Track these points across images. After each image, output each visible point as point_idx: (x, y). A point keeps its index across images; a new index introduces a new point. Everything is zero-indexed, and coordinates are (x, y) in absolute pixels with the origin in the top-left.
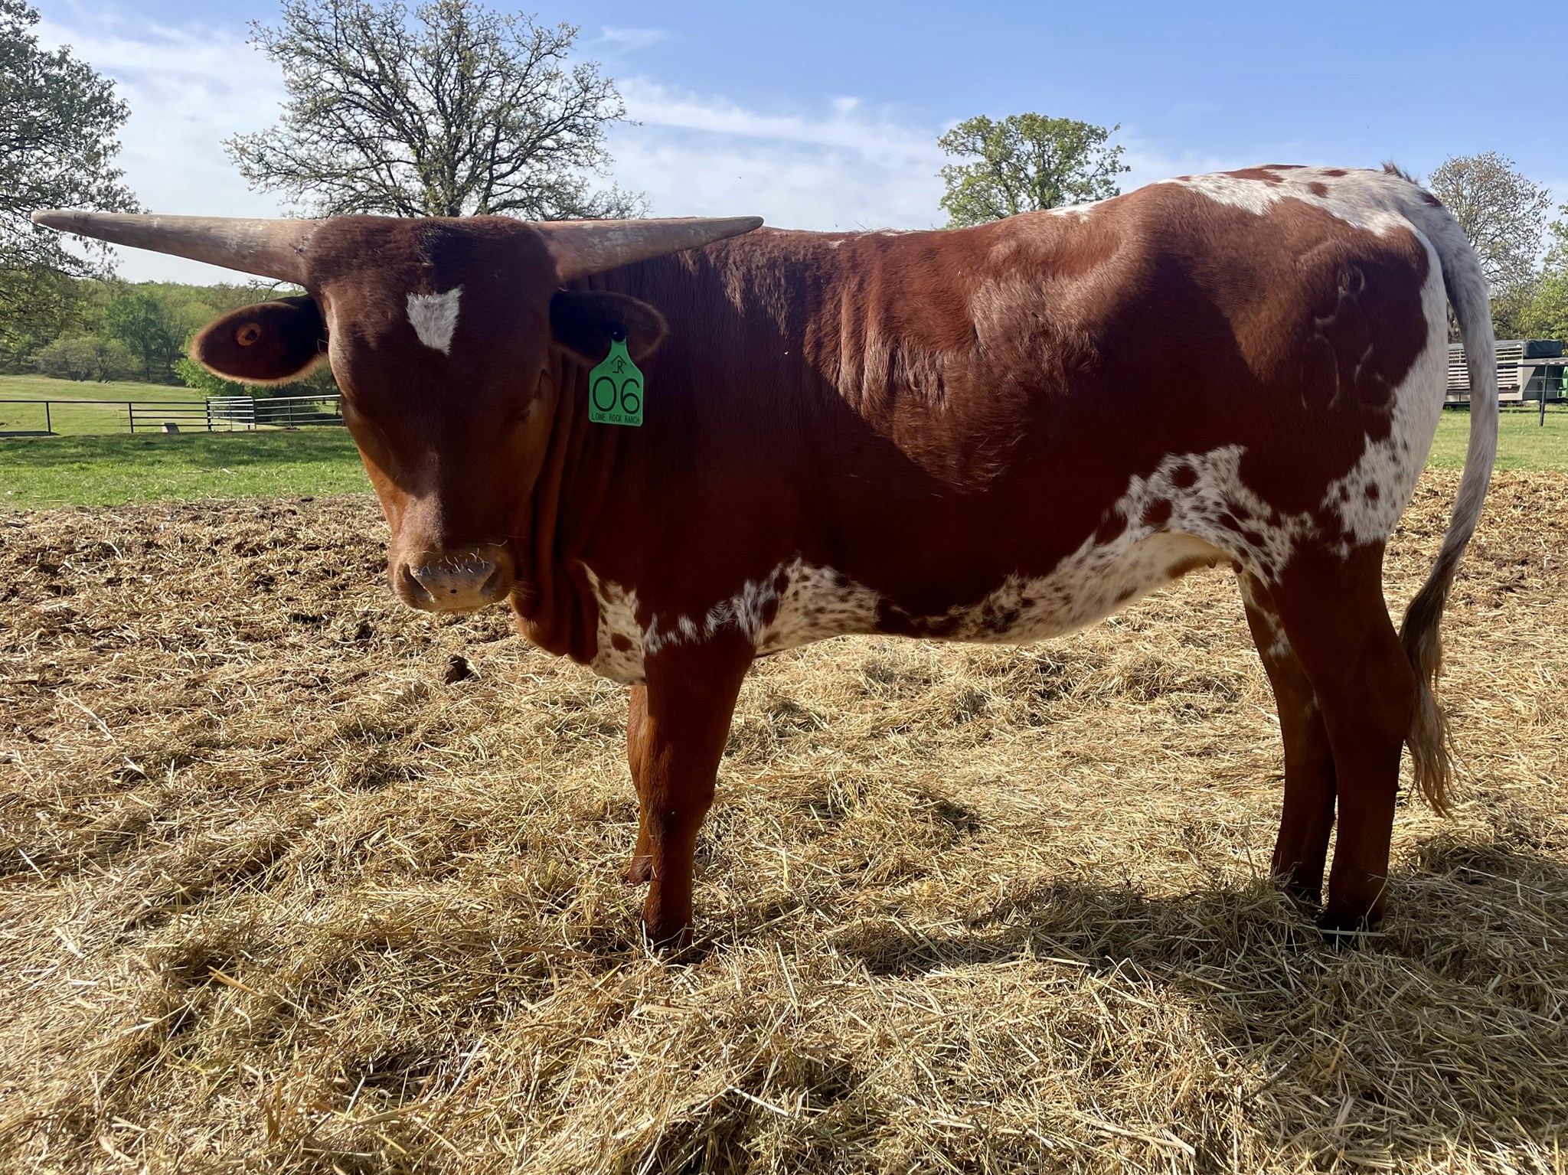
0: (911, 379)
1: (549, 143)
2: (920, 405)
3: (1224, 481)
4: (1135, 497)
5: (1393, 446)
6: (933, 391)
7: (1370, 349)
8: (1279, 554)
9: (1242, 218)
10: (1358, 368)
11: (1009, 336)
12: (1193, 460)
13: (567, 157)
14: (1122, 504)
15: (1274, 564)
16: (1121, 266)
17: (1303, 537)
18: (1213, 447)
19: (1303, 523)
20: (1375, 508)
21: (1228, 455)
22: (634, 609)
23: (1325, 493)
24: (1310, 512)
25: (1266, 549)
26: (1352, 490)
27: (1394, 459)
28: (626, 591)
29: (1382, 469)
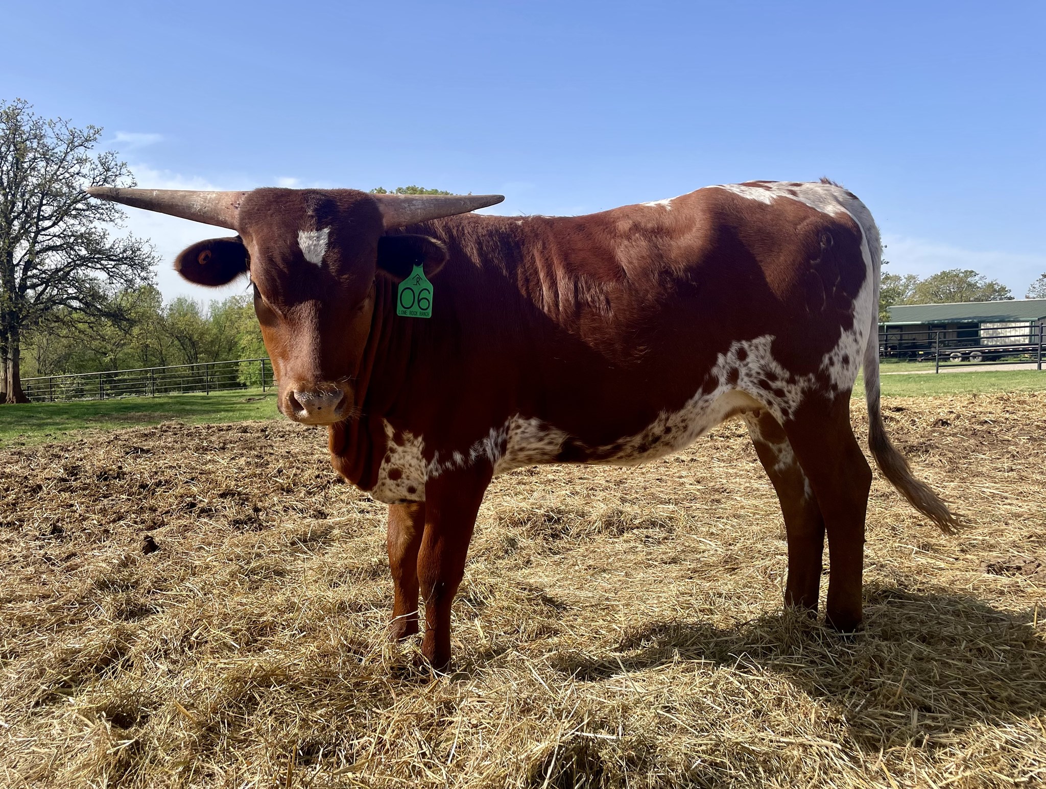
0: (589, 299)
1: (80, 206)
2: (596, 316)
3: (763, 358)
4: (721, 366)
5: (855, 334)
6: (603, 305)
7: (839, 279)
8: (793, 401)
9: (760, 206)
10: (834, 289)
11: (645, 273)
12: (745, 344)
13: (93, 215)
14: (715, 371)
15: (789, 407)
16: (699, 234)
17: (810, 389)
18: (755, 336)
19: (809, 380)
20: (847, 369)
21: (764, 341)
22: (421, 448)
23: (821, 361)
24: (813, 373)
25: (785, 399)
26: (835, 359)
27: (856, 341)
28: (416, 437)
29: (850, 346)
